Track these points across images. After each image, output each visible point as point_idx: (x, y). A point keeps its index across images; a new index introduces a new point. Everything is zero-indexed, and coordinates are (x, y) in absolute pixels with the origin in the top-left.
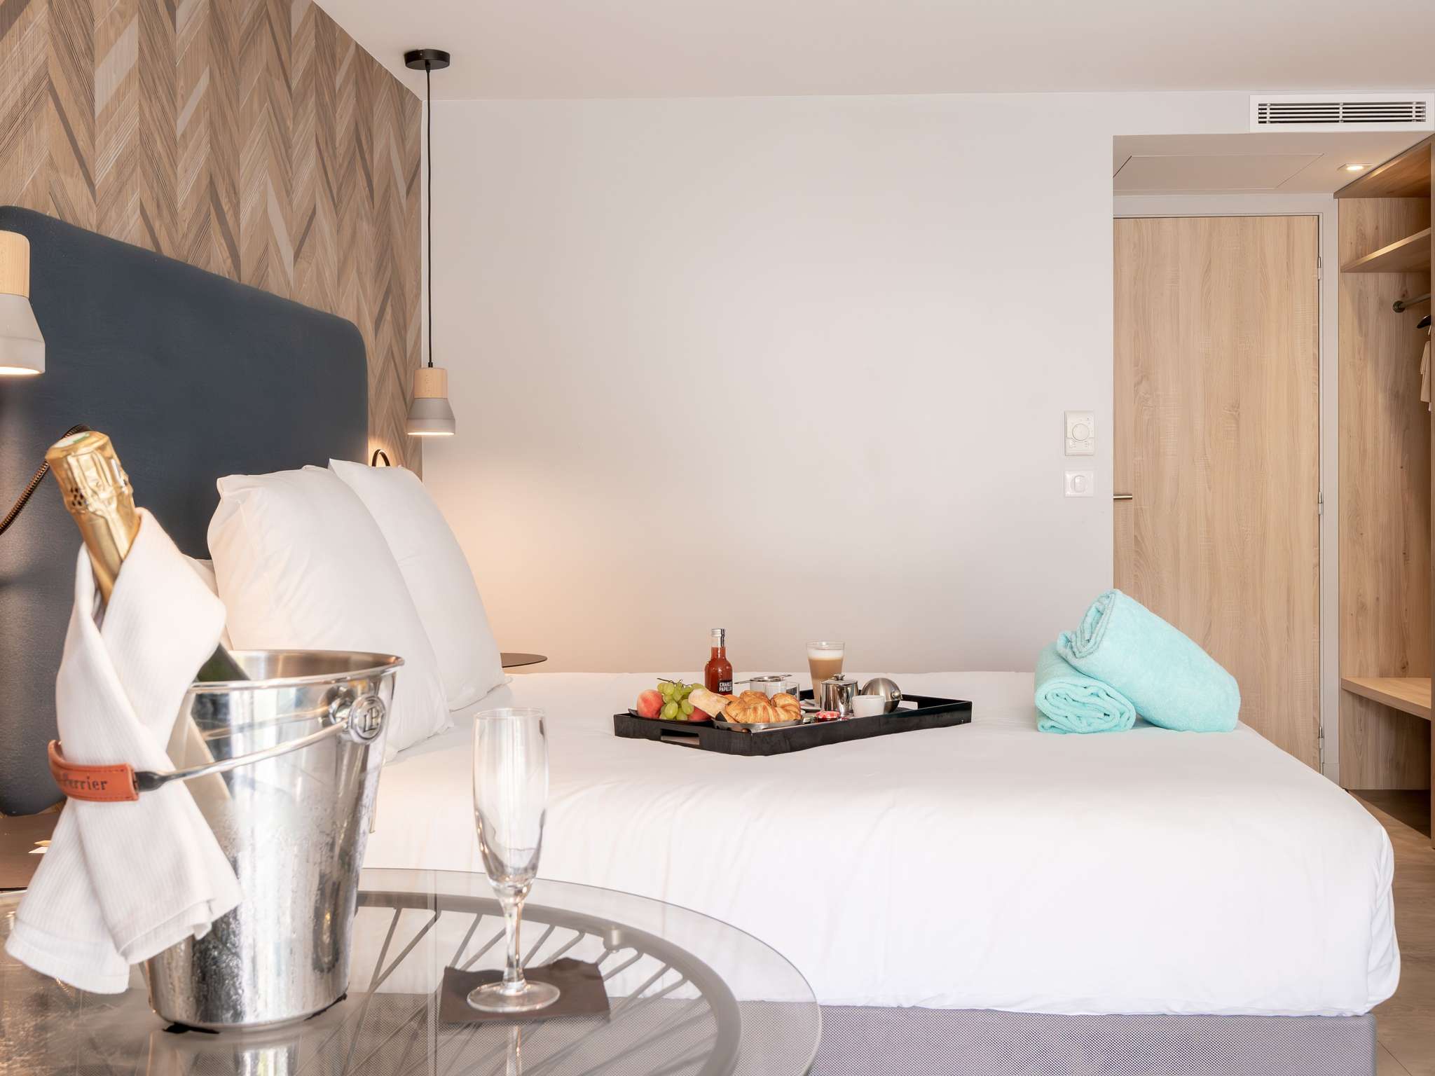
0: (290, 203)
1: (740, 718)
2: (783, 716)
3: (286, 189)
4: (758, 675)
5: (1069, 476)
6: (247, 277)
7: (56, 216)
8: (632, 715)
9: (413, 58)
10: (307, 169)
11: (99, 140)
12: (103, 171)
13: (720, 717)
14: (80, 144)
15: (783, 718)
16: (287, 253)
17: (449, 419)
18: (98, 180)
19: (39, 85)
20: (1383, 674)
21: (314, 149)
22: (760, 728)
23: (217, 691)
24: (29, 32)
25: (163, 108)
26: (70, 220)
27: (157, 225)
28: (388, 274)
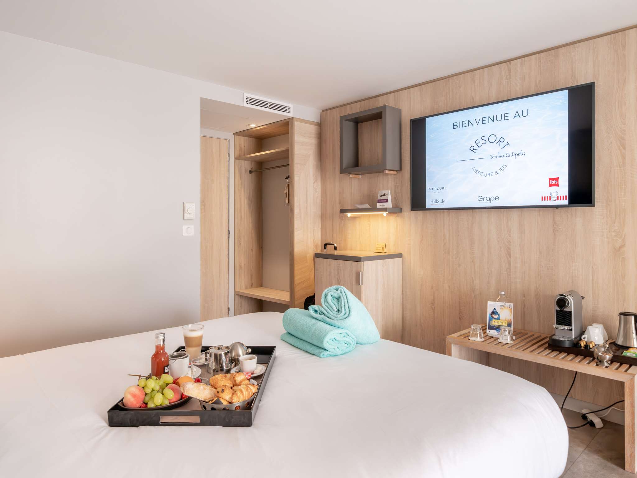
5: (185, 228)
20: (246, 288)
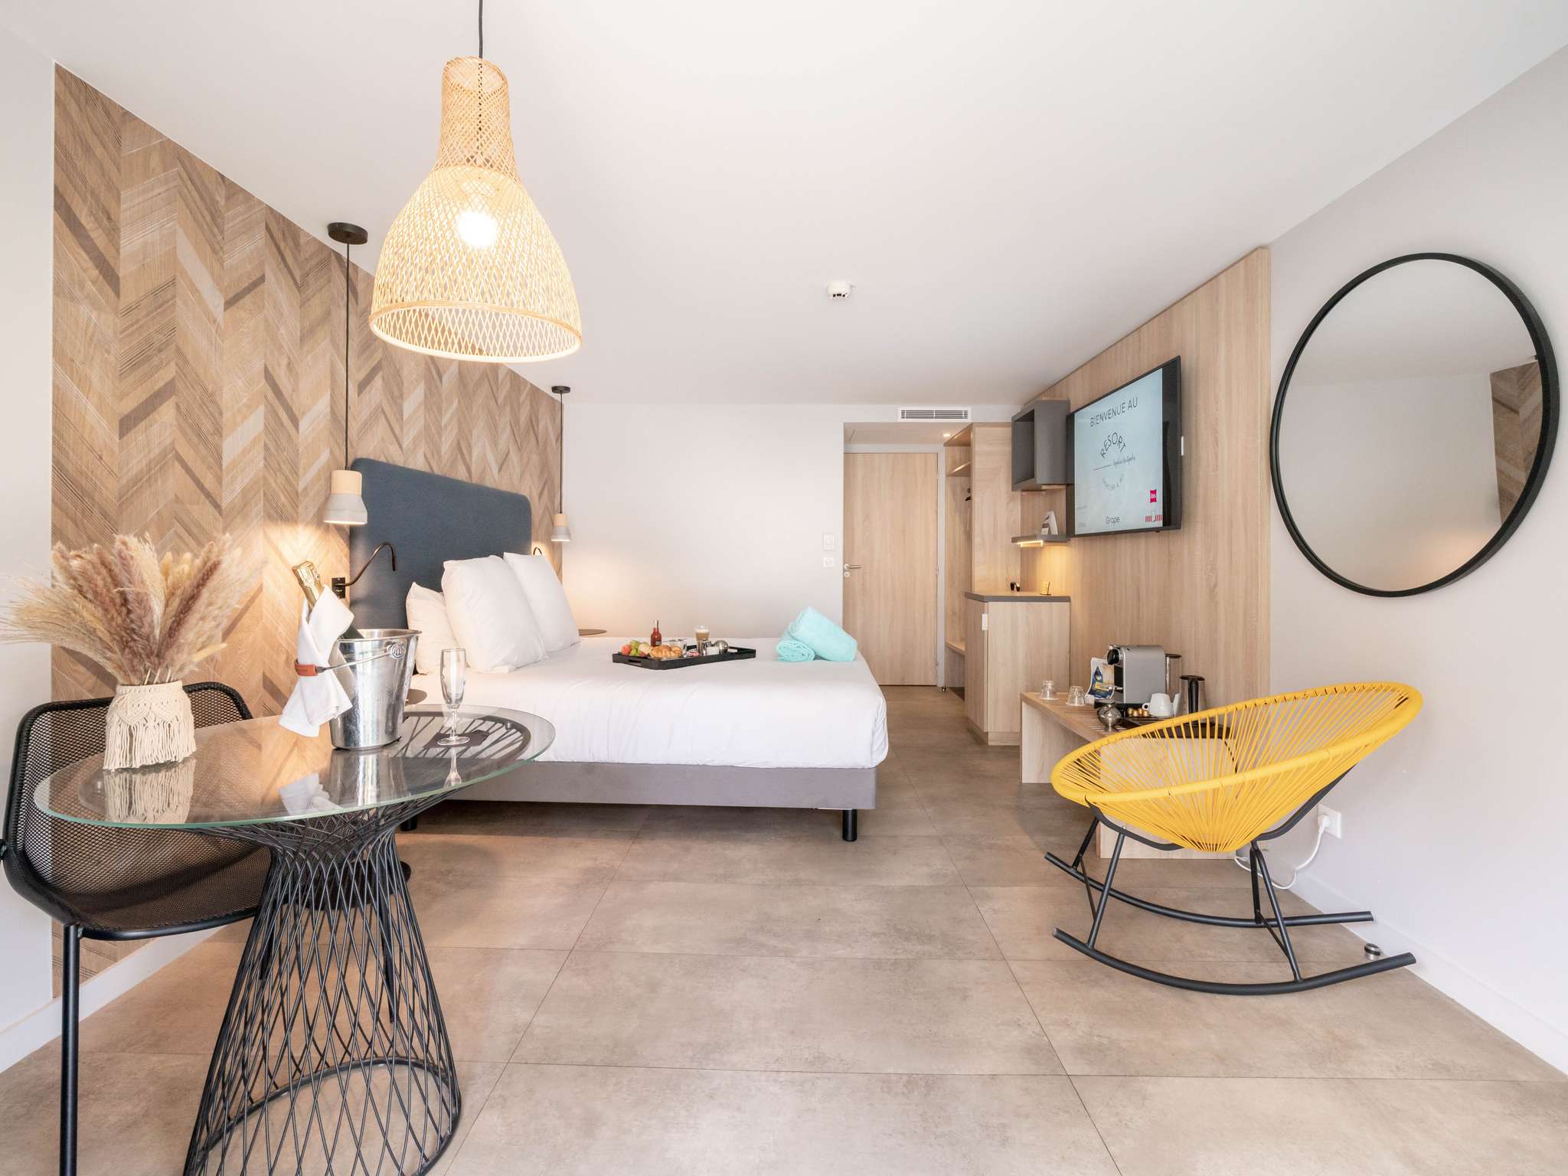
0: (497, 450)
1: (656, 655)
2: (673, 654)
3: (495, 443)
4: (674, 639)
5: (825, 559)
6: (475, 480)
7: (384, 460)
8: (619, 654)
9: (555, 389)
10: (505, 436)
11: (405, 430)
12: (407, 442)
13: (649, 655)
14: (396, 432)
15: (673, 656)
16: (495, 471)
17: (568, 534)
18: (404, 446)
19: (378, 410)
21: (509, 427)
22: (665, 659)
23: (349, 642)
24: (373, 391)
25: (436, 416)
26: (391, 462)
27: (432, 461)
28: (545, 476)
